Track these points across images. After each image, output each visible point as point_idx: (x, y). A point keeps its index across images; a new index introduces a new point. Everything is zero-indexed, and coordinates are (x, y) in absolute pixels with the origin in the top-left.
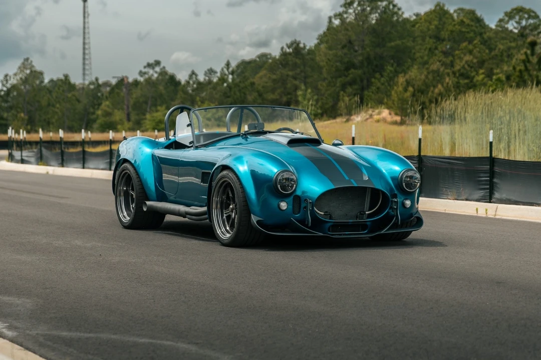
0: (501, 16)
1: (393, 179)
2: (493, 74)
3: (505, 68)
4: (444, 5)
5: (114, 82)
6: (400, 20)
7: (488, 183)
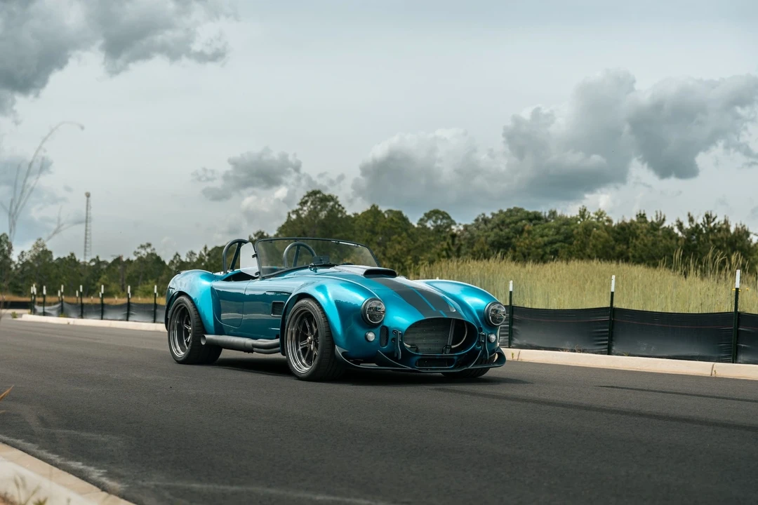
0: (422, 216)
1: (479, 312)
2: (419, 260)
3: (429, 255)
4: (377, 207)
5: (110, 261)
6: (344, 216)
7: (508, 330)
